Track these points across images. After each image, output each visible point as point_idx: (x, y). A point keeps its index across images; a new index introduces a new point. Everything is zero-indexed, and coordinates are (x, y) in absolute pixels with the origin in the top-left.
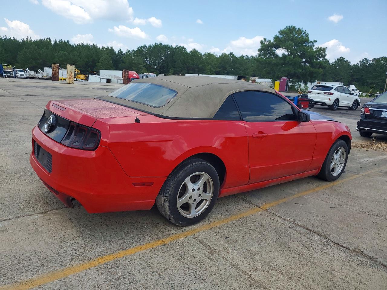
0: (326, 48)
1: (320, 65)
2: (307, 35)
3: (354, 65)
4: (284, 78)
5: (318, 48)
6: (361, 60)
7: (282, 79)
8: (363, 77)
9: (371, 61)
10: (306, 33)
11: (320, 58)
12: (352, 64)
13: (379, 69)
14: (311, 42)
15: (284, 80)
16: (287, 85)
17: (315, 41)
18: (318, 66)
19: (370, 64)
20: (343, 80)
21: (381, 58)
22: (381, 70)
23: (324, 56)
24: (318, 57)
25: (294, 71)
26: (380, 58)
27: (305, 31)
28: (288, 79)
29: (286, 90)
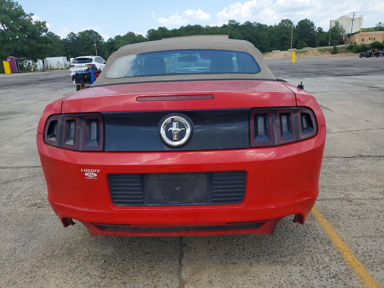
0: (46, 22)
1: (46, 40)
2: (20, 7)
3: (64, 39)
4: (11, 57)
5: (37, 22)
6: (69, 34)
7: (9, 59)
8: (75, 50)
9: (78, 35)
10: (19, 5)
11: (43, 32)
12: (62, 38)
13: (86, 42)
14: (27, 15)
15: (11, 59)
16: (17, 65)
17: (32, 14)
18: (44, 41)
19: (77, 38)
20: (58, 54)
21: (85, 31)
22: (88, 42)
23: (46, 31)
24: (40, 32)
25: (20, 48)
26: (83, 32)
27: (17, 2)
28: (16, 58)
29: (18, 71)
